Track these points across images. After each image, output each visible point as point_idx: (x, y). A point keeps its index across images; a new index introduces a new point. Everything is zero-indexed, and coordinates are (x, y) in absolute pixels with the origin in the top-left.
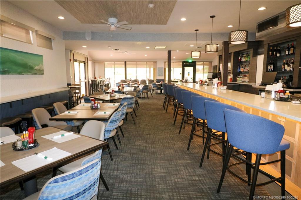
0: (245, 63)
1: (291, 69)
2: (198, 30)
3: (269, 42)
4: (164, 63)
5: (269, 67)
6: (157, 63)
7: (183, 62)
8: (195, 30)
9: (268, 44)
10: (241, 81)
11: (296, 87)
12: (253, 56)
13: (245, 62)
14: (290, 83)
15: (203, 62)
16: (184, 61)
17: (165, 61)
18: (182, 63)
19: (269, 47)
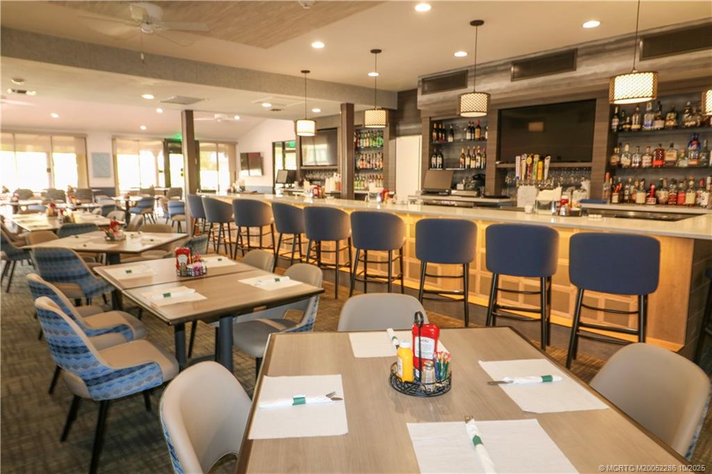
0: (370, 151)
1: (478, 164)
2: (308, 72)
3: (432, 115)
4: (111, 142)
5: (434, 160)
6: (88, 141)
7: (167, 141)
8: (303, 72)
9: (430, 118)
10: (362, 188)
11: (493, 194)
12: (390, 139)
13: (368, 148)
14: (482, 189)
15: (217, 142)
16: (167, 137)
17: (113, 136)
18: (164, 143)
19: (432, 123)
